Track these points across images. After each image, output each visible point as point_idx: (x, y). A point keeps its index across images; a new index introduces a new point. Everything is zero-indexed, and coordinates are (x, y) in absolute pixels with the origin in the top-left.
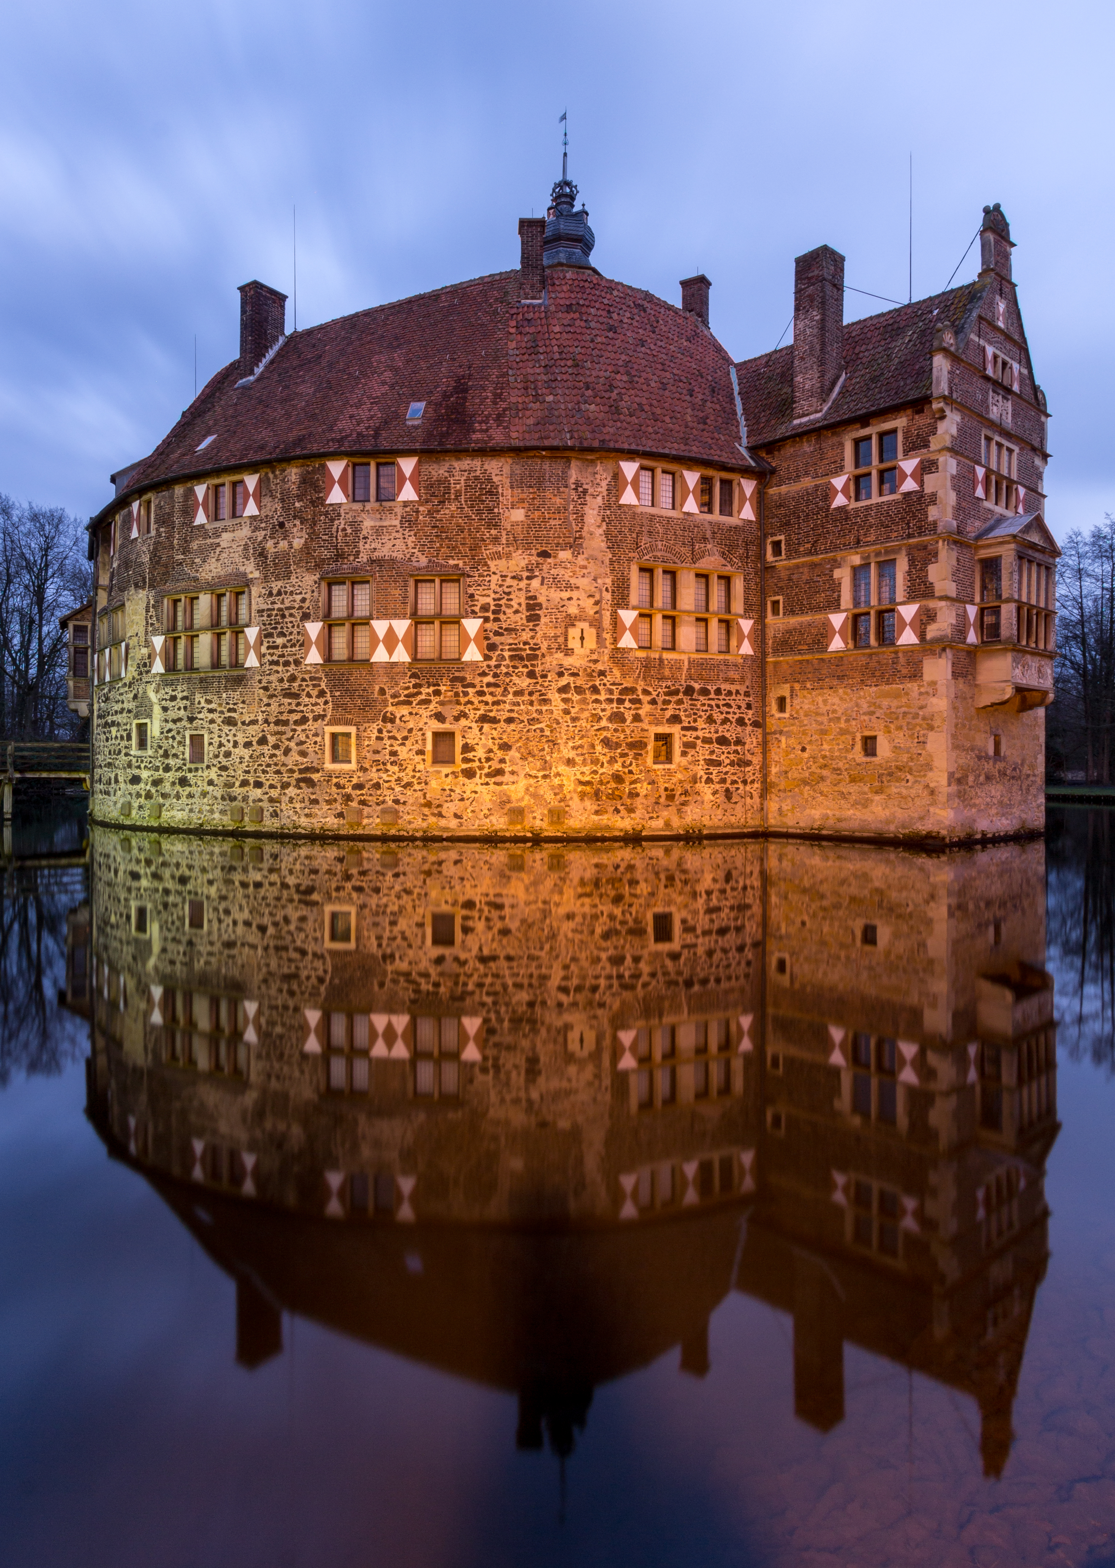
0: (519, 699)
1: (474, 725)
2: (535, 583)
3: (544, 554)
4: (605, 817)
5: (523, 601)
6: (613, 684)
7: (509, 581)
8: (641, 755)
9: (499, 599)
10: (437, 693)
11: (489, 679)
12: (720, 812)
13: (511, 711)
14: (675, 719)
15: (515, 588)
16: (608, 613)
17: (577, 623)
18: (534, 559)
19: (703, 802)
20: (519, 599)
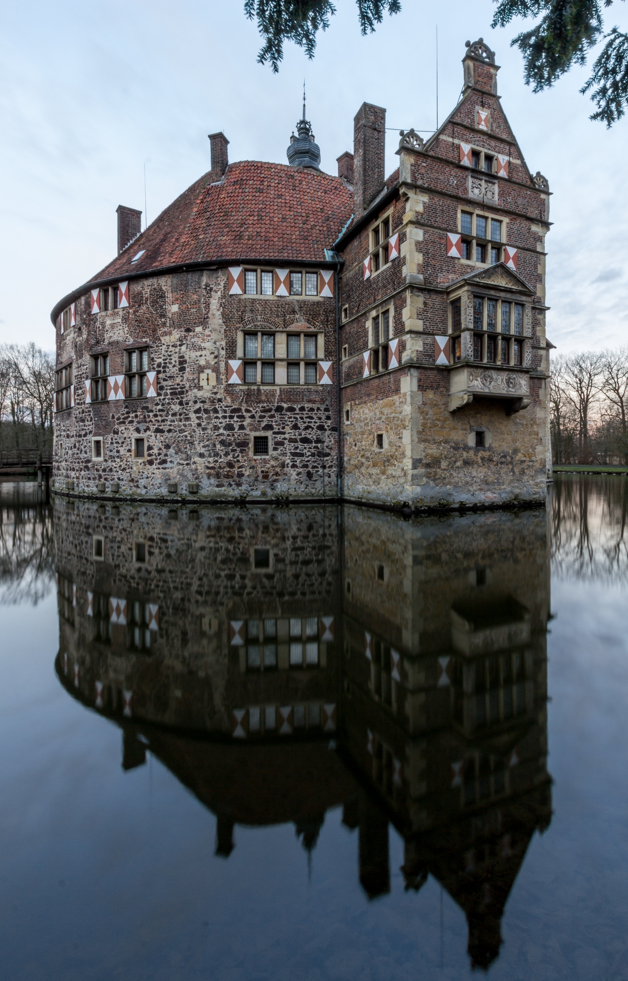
0: (174, 418)
1: (153, 434)
2: (184, 348)
3: (188, 330)
4: (223, 489)
5: (177, 359)
6: (227, 407)
7: (171, 349)
8: (245, 450)
9: (166, 359)
10: (136, 416)
11: (160, 407)
12: (303, 486)
13: (170, 425)
14: (269, 427)
15: (174, 352)
16: (223, 363)
17: (205, 371)
18: (183, 333)
19: (289, 480)
20: (175, 359)
